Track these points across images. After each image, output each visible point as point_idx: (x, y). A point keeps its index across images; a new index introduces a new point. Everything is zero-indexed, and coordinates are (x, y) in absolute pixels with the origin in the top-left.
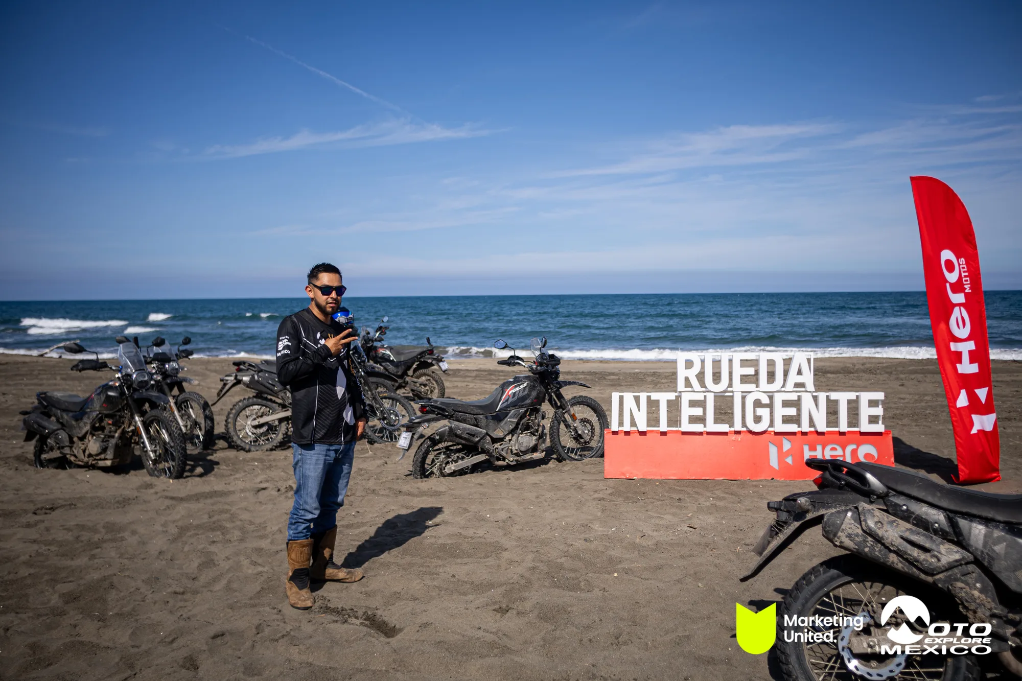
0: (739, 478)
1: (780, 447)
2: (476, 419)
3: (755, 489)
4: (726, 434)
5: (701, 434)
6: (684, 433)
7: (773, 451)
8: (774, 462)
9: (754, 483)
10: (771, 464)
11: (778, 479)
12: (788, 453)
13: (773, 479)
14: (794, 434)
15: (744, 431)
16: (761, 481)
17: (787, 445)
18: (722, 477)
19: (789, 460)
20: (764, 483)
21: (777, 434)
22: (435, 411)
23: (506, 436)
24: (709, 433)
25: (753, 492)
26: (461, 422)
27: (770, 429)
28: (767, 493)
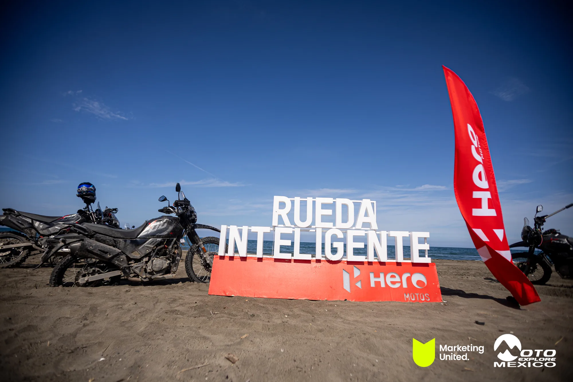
0: (318, 299)
1: (351, 274)
2: (115, 241)
3: (331, 308)
4: (309, 262)
5: (289, 261)
6: (277, 260)
7: (346, 277)
8: (347, 286)
9: (330, 303)
10: (345, 288)
11: (350, 300)
12: (358, 279)
13: (346, 300)
14: (362, 263)
15: (323, 261)
16: (336, 301)
17: (357, 273)
18: (304, 297)
19: (359, 285)
20: (338, 303)
21: (349, 263)
22: (77, 231)
23: (143, 258)
24: (296, 261)
25: (328, 311)
26: (101, 242)
27: (343, 260)
28: (341, 312)
